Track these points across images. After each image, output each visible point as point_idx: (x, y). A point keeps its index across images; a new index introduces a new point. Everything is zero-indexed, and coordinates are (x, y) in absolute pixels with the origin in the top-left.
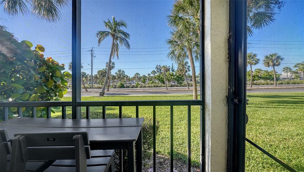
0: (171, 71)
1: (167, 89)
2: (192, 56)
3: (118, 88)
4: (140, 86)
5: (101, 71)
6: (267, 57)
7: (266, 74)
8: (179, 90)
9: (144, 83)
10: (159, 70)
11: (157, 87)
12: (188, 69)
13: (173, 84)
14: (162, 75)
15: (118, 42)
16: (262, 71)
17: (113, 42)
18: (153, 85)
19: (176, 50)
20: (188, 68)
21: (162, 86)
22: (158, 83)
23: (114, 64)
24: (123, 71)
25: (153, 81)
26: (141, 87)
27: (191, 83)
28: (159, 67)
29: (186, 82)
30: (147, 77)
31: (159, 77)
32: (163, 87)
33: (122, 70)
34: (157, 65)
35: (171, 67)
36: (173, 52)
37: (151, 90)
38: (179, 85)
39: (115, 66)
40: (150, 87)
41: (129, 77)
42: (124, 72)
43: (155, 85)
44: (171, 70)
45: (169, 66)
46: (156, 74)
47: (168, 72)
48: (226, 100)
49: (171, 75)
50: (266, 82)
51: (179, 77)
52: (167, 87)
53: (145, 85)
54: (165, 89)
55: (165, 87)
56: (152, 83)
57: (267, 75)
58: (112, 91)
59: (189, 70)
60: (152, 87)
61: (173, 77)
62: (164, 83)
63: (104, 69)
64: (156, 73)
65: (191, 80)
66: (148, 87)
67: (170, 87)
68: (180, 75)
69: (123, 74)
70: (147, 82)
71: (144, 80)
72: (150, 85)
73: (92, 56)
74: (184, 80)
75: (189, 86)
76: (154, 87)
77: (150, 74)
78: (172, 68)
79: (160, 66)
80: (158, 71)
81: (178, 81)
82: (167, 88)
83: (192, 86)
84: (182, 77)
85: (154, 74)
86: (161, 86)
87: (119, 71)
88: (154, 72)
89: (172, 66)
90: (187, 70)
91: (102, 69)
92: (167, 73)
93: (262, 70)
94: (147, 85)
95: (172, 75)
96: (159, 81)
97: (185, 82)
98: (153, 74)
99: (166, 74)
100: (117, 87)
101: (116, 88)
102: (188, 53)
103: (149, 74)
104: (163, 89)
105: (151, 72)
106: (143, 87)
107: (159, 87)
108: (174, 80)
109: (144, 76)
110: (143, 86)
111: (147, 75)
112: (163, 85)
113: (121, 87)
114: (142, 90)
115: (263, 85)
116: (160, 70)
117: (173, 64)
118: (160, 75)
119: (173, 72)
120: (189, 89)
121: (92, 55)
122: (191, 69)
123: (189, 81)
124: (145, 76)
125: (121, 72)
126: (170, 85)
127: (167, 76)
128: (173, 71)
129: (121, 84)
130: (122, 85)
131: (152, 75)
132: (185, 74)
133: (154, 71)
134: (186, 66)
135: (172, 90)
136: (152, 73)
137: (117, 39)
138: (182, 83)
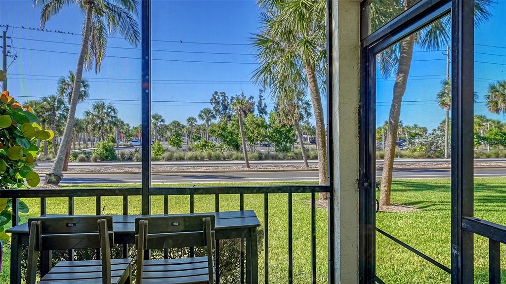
0: (256, 112)
1: (249, 167)
2: (315, 81)
3: (95, 160)
4: (166, 154)
5: (36, 104)
6: (493, 88)
7: (495, 130)
8: (281, 169)
9: (178, 144)
10: (221, 108)
11: (218, 158)
12: (306, 111)
13: (264, 150)
14: (233, 125)
15: (104, 19)
16: (487, 121)
17: (89, 19)
18: (205, 154)
19: (275, 63)
20: (305, 108)
21: (231, 156)
22: (221, 147)
23: (85, 86)
24: (110, 107)
25: (206, 142)
26: (169, 159)
27: (313, 150)
28: (221, 98)
29: (300, 146)
30: (183, 127)
31: (224, 129)
32: (237, 159)
33: (107, 104)
34: (216, 93)
35: (256, 100)
36: (267, 69)
37: (203, 169)
38: (281, 155)
39: (90, 91)
40: (196, 159)
41: (128, 125)
42: (113, 110)
43: (213, 153)
44: (256, 108)
45: (252, 97)
46: (213, 121)
47: (249, 115)
48: (357, 185)
49: (258, 126)
50: (493, 151)
51: (280, 133)
52: (247, 161)
53: (182, 154)
54: (243, 167)
55: (242, 159)
56: (204, 146)
57: (496, 134)
58: (78, 169)
59: (309, 114)
60: (202, 159)
61: (262, 130)
62: (237, 147)
63: (45, 100)
64: (214, 117)
65: (313, 142)
66: (190, 159)
67: (256, 160)
68: (284, 126)
69: (112, 117)
70: (186, 142)
71: (178, 135)
72: (198, 153)
73: (5, 56)
74: (295, 141)
75: (308, 158)
76: (210, 158)
77: (193, 119)
78: (260, 103)
79: (223, 94)
80: (217, 111)
81: (278, 143)
82: (248, 164)
83: (316, 158)
84: (289, 131)
85: (208, 120)
86: (229, 158)
87: (99, 107)
88: (207, 114)
89: (261, 96)
90: (303, 113)
91: (39, 99)
92: (247, 120)
93: (488, 118)
94: (189, 154)
95: (262, 125)
96: (224, 141)
97: (298, 148)
98: (203, 119)
99: (245, 120)
100: (91, 159)
101: (90, 162)
102: (305, 72)
103: (191, 120)
104: (236, 166)
105: (198, 113)
106: (177, 160)
107: (225, 159)
108: (266, 141)
109: (177, 124)
110: (175, 155)
111: (184, 122)
112: (235, 153)
113: (107, 157)
114: (175, 169)
115: (488, 157)
116: (226, 107)
117: (261, 91)
118: (226, 124)
119: (264, 116)
120: (308, 166)
121: (4, 52)
122: (312, 110)
123: (308, 142)
124: (179, 124)
125: (105, 111)
126: (256, 154)
127: (246, 128)
128: (263, 111)
129: (105, 148)
130: (107, 150)
131: (200, 122)
132: (297, 124)
133: (207, 111)
134: (300, 102)
135: (263, 168)
136: (200, 116)
137: (100, 12)
138: (290, 148)
